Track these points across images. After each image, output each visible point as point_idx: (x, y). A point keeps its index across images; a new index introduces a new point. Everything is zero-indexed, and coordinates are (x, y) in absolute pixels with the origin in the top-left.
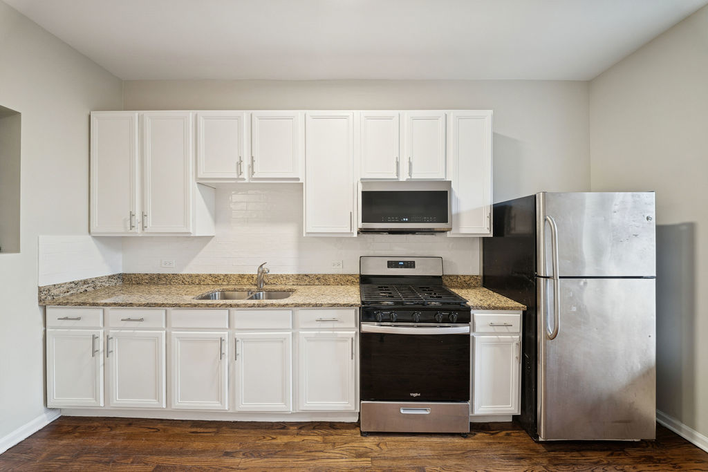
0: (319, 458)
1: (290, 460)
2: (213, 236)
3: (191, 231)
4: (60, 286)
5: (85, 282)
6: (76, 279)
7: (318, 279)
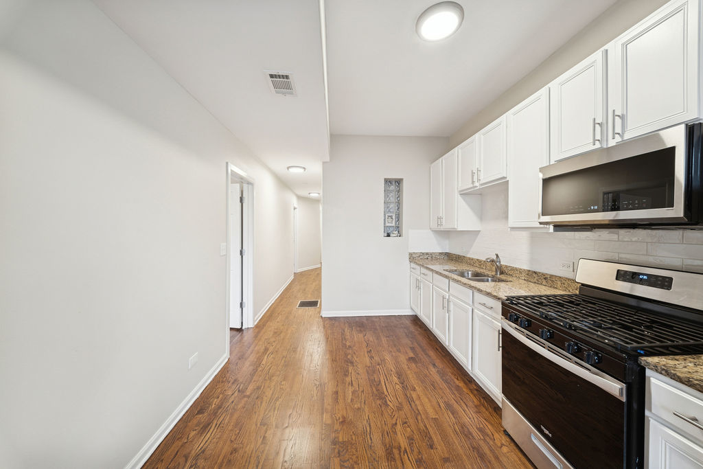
0: (460, 405)
1: (448, 391)
2: (480, 231)
3: (456, 227)
4: (416, 253)
5: (427, 254)
6: (423, 252)
7: (545, 279)
